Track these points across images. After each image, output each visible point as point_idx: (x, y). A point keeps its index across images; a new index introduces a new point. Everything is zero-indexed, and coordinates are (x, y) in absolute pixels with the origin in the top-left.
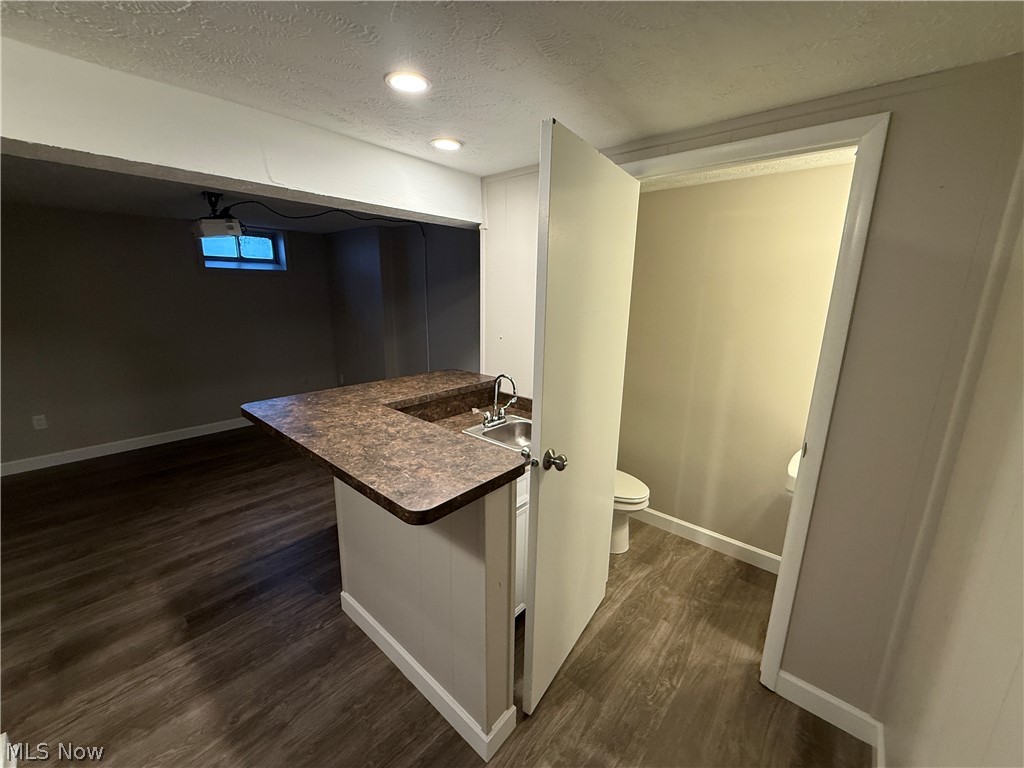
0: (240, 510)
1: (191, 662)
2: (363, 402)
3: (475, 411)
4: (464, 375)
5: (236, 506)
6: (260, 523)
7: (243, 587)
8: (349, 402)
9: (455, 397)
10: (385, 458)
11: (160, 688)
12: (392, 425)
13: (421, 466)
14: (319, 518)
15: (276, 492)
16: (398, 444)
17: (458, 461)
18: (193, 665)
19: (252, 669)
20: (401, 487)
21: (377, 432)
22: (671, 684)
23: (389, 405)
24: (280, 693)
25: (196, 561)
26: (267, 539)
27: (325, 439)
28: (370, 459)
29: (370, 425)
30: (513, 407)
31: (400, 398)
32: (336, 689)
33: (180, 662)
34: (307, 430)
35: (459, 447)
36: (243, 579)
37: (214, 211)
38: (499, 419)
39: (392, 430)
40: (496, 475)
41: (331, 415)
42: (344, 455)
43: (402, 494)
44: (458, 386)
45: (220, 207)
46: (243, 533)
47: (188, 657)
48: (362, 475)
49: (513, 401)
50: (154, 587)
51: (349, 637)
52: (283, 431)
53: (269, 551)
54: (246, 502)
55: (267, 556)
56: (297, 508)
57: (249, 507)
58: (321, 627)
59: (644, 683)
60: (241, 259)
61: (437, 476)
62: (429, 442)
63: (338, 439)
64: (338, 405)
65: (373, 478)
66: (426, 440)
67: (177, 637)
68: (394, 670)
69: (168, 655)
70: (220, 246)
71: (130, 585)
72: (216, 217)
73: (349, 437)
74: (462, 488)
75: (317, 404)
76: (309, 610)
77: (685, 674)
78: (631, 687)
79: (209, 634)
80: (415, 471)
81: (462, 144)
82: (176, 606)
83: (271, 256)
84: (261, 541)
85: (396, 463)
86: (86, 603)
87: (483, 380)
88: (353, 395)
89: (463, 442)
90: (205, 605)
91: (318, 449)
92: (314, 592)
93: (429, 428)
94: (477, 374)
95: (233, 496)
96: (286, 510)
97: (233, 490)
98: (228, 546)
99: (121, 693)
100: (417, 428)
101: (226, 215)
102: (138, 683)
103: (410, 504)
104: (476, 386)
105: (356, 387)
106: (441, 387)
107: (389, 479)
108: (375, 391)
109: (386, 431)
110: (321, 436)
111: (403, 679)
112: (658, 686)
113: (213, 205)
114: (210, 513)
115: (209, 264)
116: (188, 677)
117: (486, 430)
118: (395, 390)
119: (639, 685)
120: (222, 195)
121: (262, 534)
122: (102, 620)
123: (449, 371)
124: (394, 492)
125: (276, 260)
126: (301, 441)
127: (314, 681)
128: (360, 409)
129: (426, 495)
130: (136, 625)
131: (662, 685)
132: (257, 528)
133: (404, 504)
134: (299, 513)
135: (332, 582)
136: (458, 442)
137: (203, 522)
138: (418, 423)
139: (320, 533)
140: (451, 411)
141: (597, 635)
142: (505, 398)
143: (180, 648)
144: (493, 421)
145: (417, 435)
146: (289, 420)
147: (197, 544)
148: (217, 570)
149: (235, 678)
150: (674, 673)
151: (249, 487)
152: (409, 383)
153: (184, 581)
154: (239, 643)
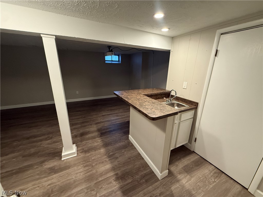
0: (109, 114)
1: (101, 141)
2: (138, 93)
3: (165, 98)
4: (162, 89)
5: (108, 113)
6: (113, 118)
7: (110, 130)
8: (135, 93)
9: (159, 95)
10: (144, 106)
11: (96, 144)
12: (145, 99)
13: (153, 108)
14: (124, 119)
15: (116, 112)
16: (147, 103)
17: (161, 108)
18: (102, 142)
19: (112, 145)
20: (149, 112)
21: (142, 100)
22: (215, 180)
23: (144, 95)
24: (117, 151)
25: (102, 123)
26: (114, 121)
27: (131, 100)
28: (141, 105)
29: (140, 98)
30: (174, 99)
31: (146, 93)
32: (128, 154)
33: (99, 141)
34: (127, 98)
35: (161, 106)
36: (110, 128)
37: (109, 50)
38: (170, 101)
39: (145, 100)
40: (171, 113)
41: (132, 96)
42: (135, 104)
43: (149, 113)
44: (160, 92)
45: (110, 49)
46: (110, 119)
47: (101, 140)
48: (140, 108)
49: (175, 97)
50: (95, 126)
51: (130, 145)
52: (122, 97)
53: (115, 124)
54: (110, 113)
55: (114, 125)
56: (120, 116)
57: (111, 114)
58: (125, 141)
59: (205, 177)
60: (112, 61)
61: (157, 111)
62: (154, 104)
63: (134, 101)
64: (133, 93)
65: (142, 109)
66: (153, 103)
67: (99, 136)
68: (139, 154)
69: (97, 139)
70: (108, 58)
71: (91, 125)
72: (110, 51)
73: (136, 100)
74: (162, 114)
75: (128, 93)
76: (122, 137)
77: (220, 179)
78: (201, 177)
79: (104, 137)
80: (151, 109)
81: (169, 29)
82: (99, 130)
83: (118, 60)
84: (113, 121)
85: (147, 107)
86: (85, 126)
87: (166, 91)
88: (136, 92)
89: (162, 105)
90: (103, 131)
91: (130, 102)
92: (123, 134)
93: (154, 100)
94: (165, 90)
95: (108, 111)
96: (118, 116)
97: (108, 110)
98: (107, 121)
99: (90, 143)
100: (151, 100)
101: (111, 51)
102: (93, 142)
103: (151, 116)
104: (165, 92)
105: (136, 90)
106: (155, 92)
107: (146, 110)
108: (140, 91)
109: (144, 100)
110: (130, 99)
111: (141, 156)
112: (210, 179)
113: (109, 49)
114: (104, 114)
115: (106, 62)
116: (101, 143)
117: (167, 103)
118: (145, 91)
119: (204, 177)
120: (111, 46)
121: (113, 120)
122: (87, 130)
123: (157, 88)
124: (147, 113)
125: (119, 61)
126: (126, 100)
127: (123, 151)
128: (138, 95)
129: (154, 114)
130: (92, 132)
131: (211, 180)
132: (112, 119)
133: (149, 115)
134: (120, 117)
135: (127, 133)
136: (161, 104)
137: (103, 116)
138: (151, 99)
139: (124, 122)
140: (157, 98)
141: (192, 161)
142: (172, 96)
143: (99, 138)
144: (169, 101)
145: (151, 102)
146: (123, 95)
147: (102, 119)
148: (105, 125)
149: (109, 146)
150: (216, 178)
151: (111, 110)
152: (148, 90)
153: (100, 126)
154: (109, 140)
